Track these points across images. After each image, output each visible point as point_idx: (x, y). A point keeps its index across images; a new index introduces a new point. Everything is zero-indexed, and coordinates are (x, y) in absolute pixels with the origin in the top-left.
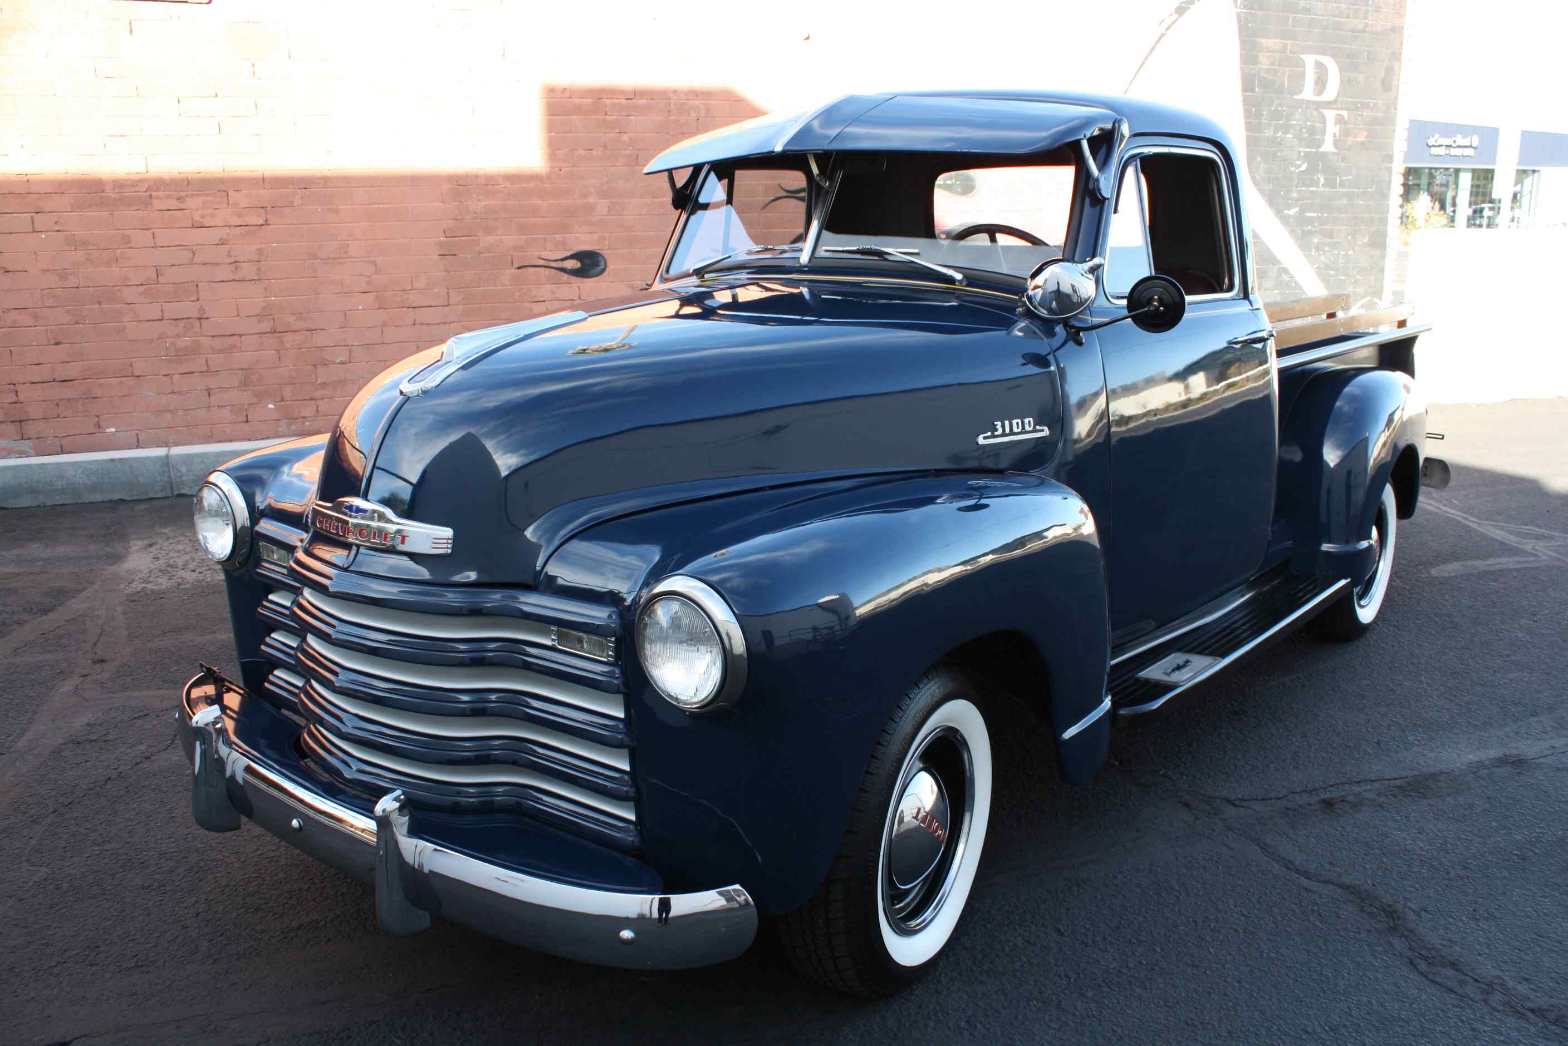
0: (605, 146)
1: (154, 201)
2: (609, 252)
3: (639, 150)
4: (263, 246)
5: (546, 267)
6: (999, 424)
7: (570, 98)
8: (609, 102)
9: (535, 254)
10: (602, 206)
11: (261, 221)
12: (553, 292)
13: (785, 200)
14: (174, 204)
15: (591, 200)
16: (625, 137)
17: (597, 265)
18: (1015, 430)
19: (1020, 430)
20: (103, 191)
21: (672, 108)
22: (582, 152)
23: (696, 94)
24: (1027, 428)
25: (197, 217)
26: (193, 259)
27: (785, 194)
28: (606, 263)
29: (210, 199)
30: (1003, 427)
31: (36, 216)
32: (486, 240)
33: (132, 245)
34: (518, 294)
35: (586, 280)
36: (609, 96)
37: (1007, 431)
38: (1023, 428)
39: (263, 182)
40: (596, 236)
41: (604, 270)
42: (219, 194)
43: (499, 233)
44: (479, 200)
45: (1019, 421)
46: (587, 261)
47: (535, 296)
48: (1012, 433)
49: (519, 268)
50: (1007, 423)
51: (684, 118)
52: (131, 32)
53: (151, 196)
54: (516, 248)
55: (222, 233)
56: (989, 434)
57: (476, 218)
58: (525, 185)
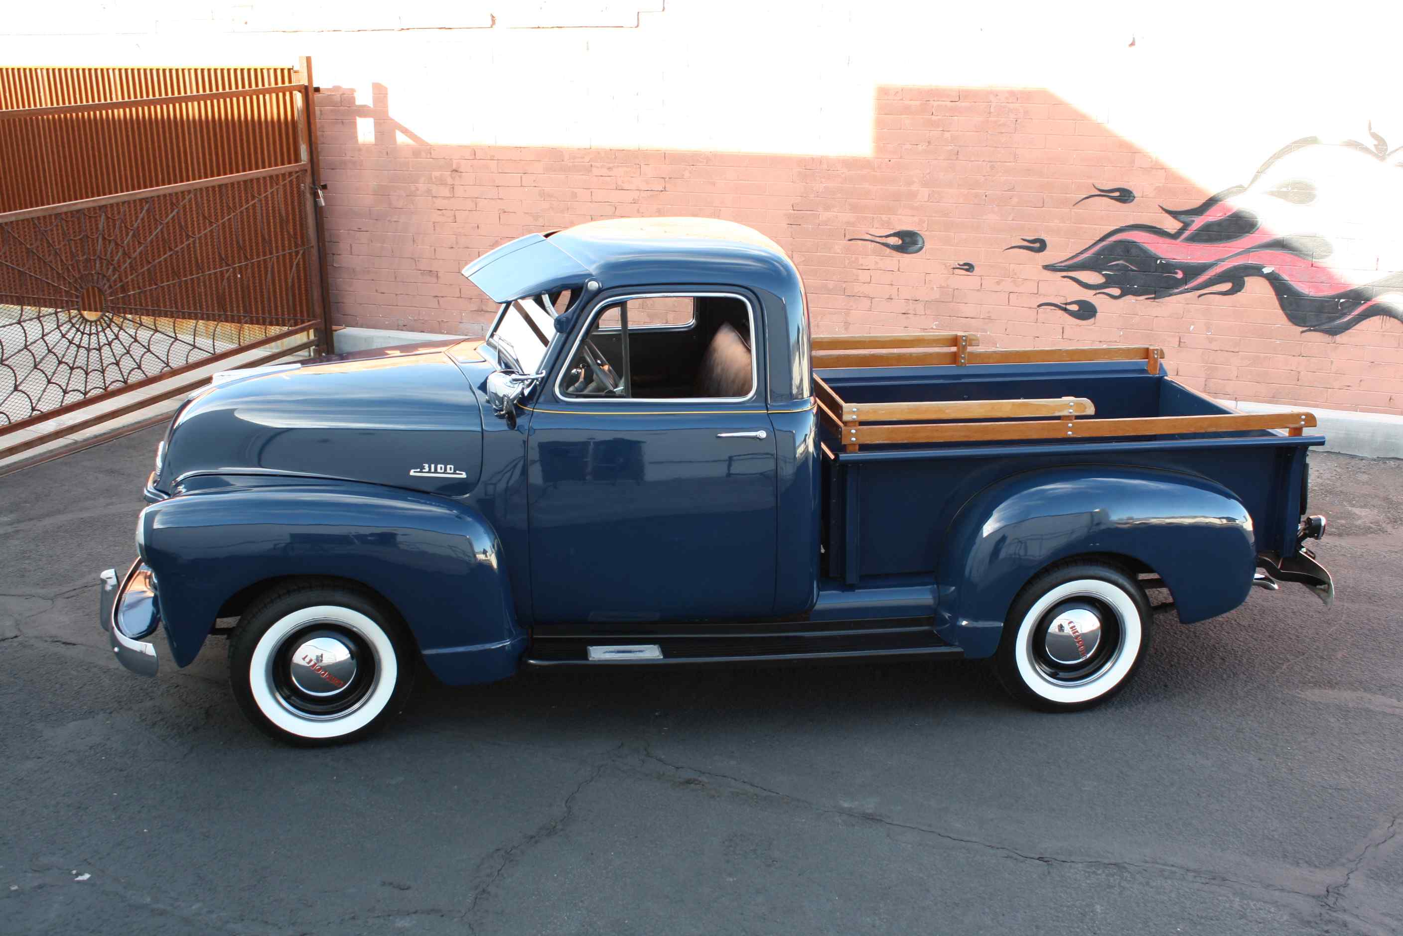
0: (929, 142)
1: (594, 169)
2: (927, 233)
3: (960, 146)
4: (660, 207)
5: (872, 241)
6: (426, 466)
7: (902, 100)
8: (935, 104)
9: (862, 230)
10: (924, 192)
11: (661, 189)
12: (877, 263)
13: (1097, 198)
14: (604, 172)
15: (914, 188)
16: (947, 135)
17: (915, 243)
18: (439, 470)
19: (443, 471)
20: (563, 161)
21: (992, 110)
22: (908, 146)
23: (1015, 96)
24: (448, 471)
25: (620, 183)
26: (615, 213)
27: (1099, 193)
28: (924, 242)
29: (630, 169)
30: (430, 467)
31: (524, 176)
32: (824, 215)
33: (577, 199)
34: (847, 261)
35: (905, 255)
36: (935, 99)
37: (433, 470)
38: (445, 469)
39: (664, 156)
40: (916, 219)
41: (921, 248)
42: (635, 166)
43: (835, 210)
44: (821, 182)
45: (443, 466)
46: (907, 240)
47: (862, 265)
48: (436, 471)
49: (850, 240)
50: (433, 466)
51: (1003, 119)
52: (588, 49)
53: (591, 166)
54: (848, 223)
55: (635, 195)
56: (419, 470)
57: (817, 197)
58: (859, 172)
